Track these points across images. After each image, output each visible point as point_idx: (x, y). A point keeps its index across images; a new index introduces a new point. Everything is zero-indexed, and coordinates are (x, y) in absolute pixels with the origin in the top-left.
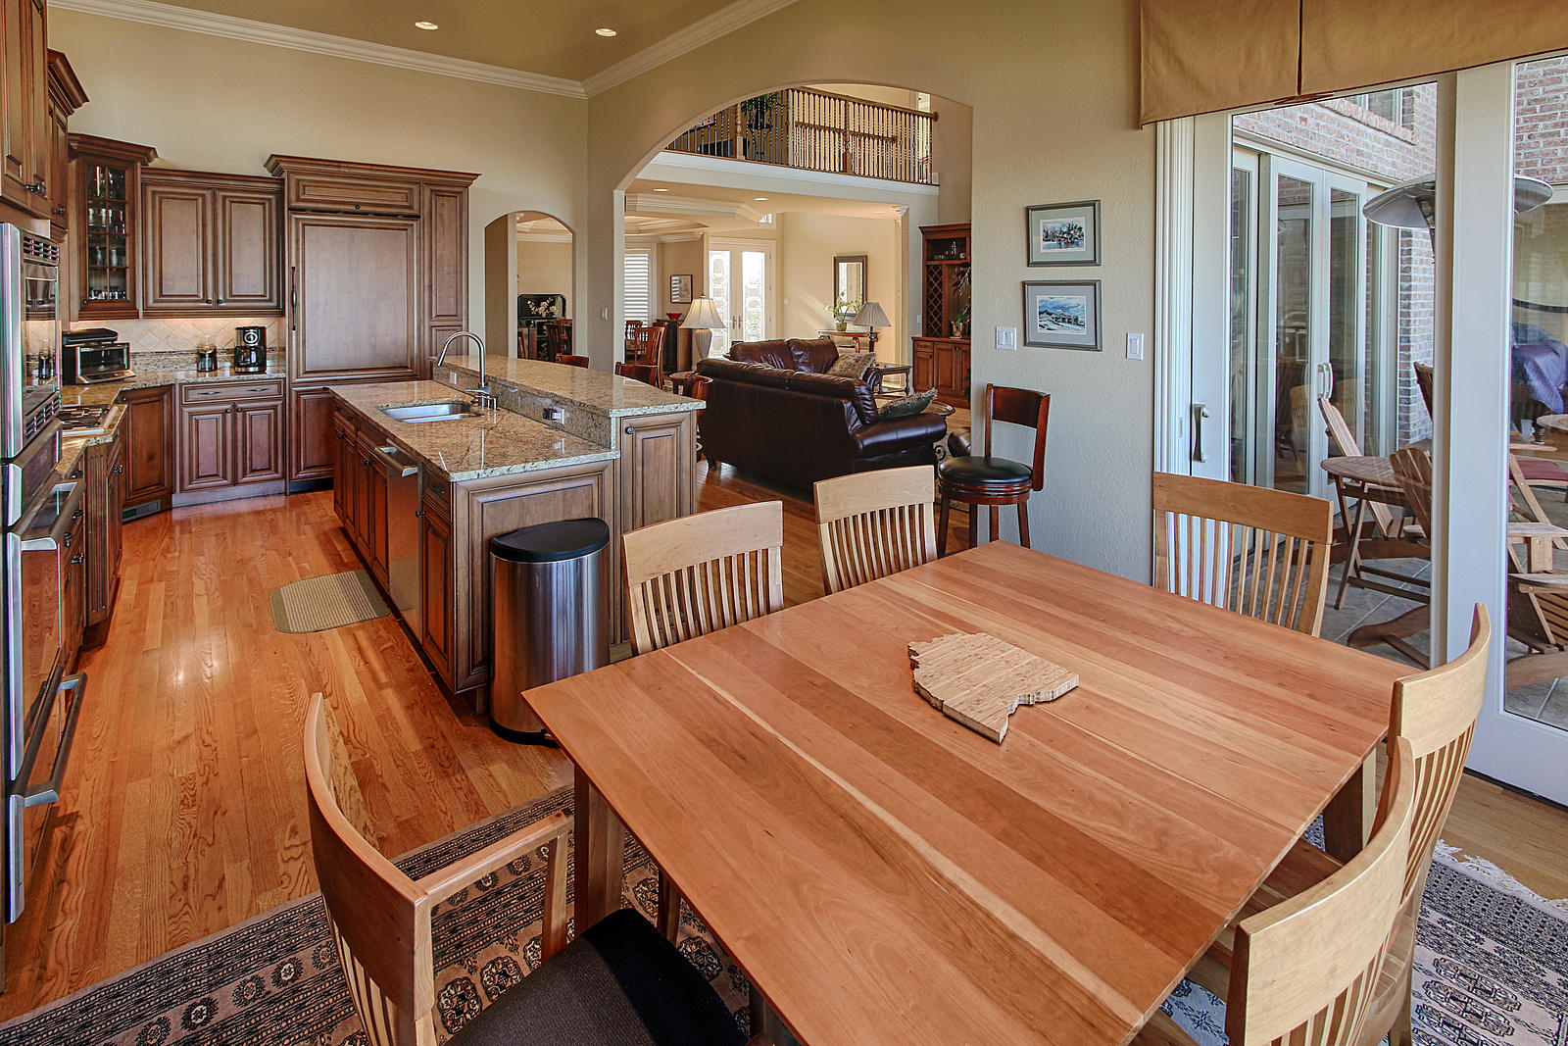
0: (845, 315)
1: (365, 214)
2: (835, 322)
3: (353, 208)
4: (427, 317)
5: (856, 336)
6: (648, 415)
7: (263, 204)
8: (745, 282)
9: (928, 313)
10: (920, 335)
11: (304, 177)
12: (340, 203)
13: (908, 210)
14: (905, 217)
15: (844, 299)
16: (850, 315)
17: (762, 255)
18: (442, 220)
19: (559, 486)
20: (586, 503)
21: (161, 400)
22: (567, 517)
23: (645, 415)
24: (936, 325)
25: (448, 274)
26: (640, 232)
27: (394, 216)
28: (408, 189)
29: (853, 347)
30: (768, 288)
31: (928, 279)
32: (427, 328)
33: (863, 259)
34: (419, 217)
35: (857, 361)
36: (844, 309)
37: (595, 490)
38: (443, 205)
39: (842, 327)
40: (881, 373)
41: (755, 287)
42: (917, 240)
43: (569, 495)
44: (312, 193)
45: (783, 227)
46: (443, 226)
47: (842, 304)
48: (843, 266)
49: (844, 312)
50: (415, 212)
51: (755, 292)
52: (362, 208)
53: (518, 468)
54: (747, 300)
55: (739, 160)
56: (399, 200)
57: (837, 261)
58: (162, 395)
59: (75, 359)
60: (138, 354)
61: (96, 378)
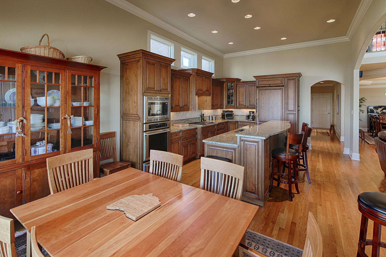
1: (272, 86)
3: (269, 85)
4: (286, 111)
6: (246, 137)
7: (255, 86)
11: (260, 80)
12: (266, 85)
18: (290, 86)
19: (225, 149)
20: (231, 156)
21: (236, 124)
22: (226, 157)
23: (245, 137)
25: (292, 100)
27: (279, 86)
28: (281, 79)
32: (286, 113)
34: (284, 86)
37: (234, 153)
38: (290, 82)
43: (227, 152)
44: (261, 83)
46: (290, 88)
50: (283, 85)
52: (271, 85)
53: (214, 143)
56: (279, 82)
58: (236, 123)
59: (225, 115)
60: (235, 115)
61: (228, 119)
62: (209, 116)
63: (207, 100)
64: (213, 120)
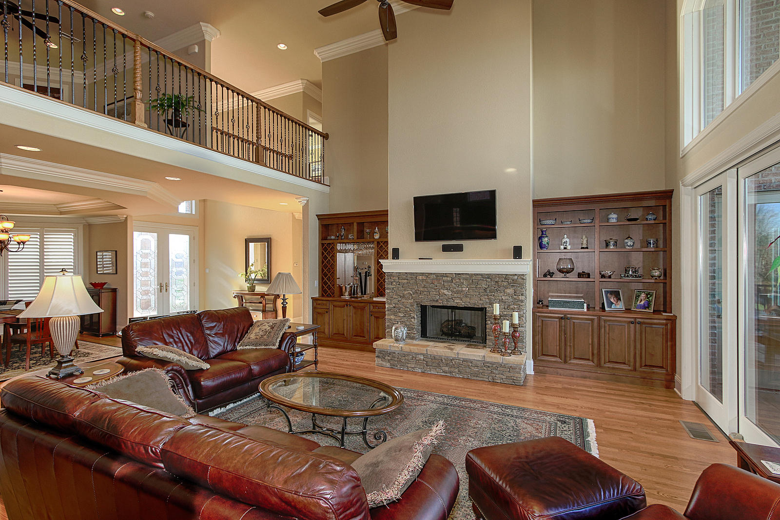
0: (255, 280)
2: (246, 286)
5: (263, 295)
8: (172, 257)
9: (323, 279)
10: (317, 295)
13: (308, 201)
14: (306, 208)
15: (253, 268)
16: (258, 280)
17: (187, 238)
24: (330, 288)
26: (61, 213)
29: (261, 303)
30: (192, 261)
31: (323, 254)
33: (267, 241)
35: (272, 328)
36: (253, 276)
39: (252, 289)
40: (294, 336)
41: (181, 260)
42: (314, 225)
45: (204, 217)
47: (251, 272)
48: (252, 245)
49: (253, 278)
51: (181, 264)
54: (173, 270)
55: (138, 126)
57: (247, 241)
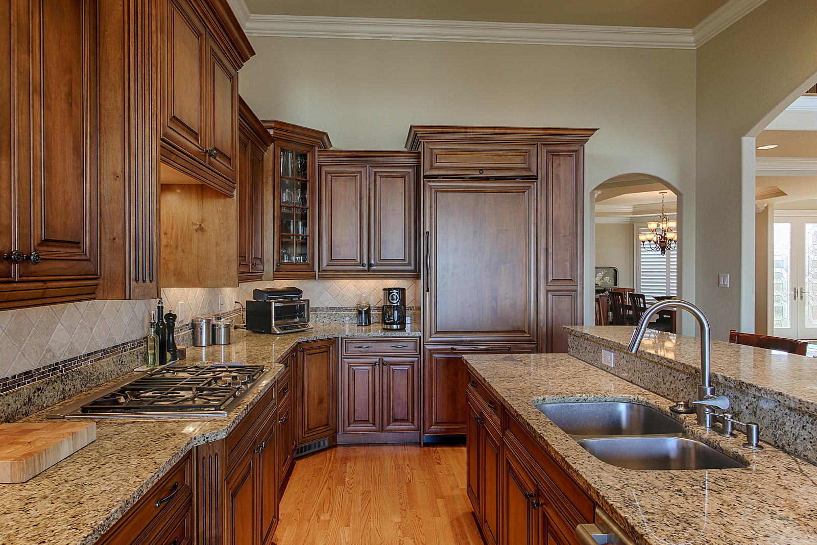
1: (488, 178)
3: (477, 173)
4: (543, 281)
7: (404, 177)
11: (436, 147)
12: (467, 169)
18: (559, 180)
25: (564, 236)
27: (513, 179)
28: (526, 151)
32: (543, 292)
34: (537, 178)
38: (559, 165)
44: (443, 161)
46: (560, 188)
50: (532, 174)
52: (486, 173)
56: (518, 162)
58: (328, 346)
59: (271, 311)
60: (316, 309)
61: (285, 329)
62: (189, 321)
63: (203, 220)
64: (214, 343)
